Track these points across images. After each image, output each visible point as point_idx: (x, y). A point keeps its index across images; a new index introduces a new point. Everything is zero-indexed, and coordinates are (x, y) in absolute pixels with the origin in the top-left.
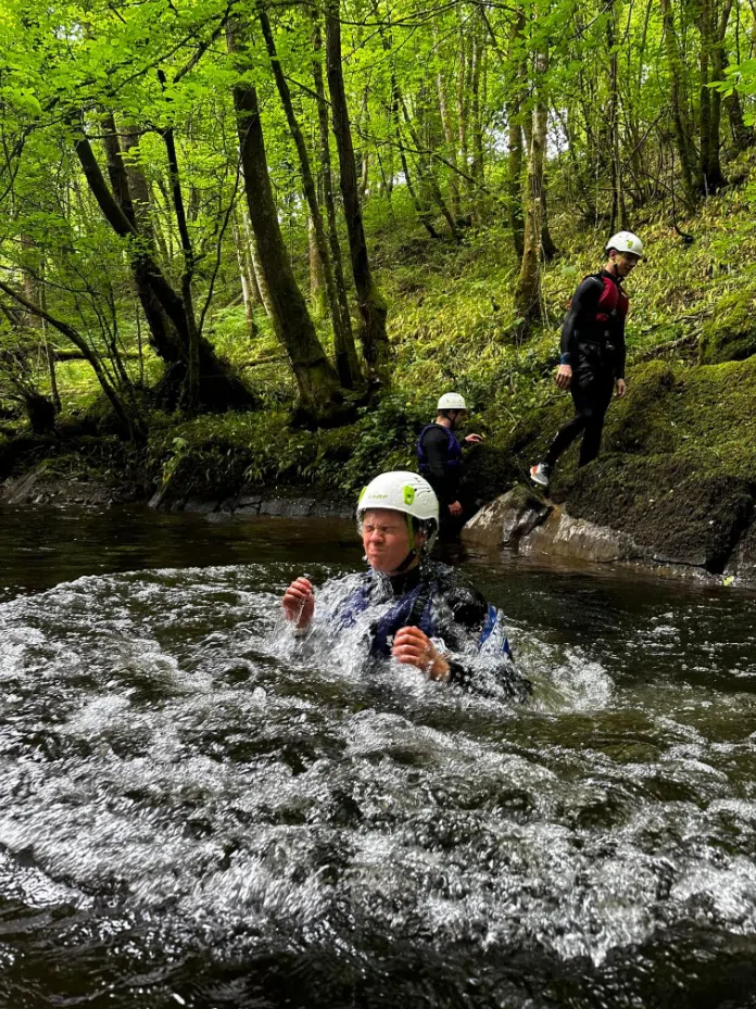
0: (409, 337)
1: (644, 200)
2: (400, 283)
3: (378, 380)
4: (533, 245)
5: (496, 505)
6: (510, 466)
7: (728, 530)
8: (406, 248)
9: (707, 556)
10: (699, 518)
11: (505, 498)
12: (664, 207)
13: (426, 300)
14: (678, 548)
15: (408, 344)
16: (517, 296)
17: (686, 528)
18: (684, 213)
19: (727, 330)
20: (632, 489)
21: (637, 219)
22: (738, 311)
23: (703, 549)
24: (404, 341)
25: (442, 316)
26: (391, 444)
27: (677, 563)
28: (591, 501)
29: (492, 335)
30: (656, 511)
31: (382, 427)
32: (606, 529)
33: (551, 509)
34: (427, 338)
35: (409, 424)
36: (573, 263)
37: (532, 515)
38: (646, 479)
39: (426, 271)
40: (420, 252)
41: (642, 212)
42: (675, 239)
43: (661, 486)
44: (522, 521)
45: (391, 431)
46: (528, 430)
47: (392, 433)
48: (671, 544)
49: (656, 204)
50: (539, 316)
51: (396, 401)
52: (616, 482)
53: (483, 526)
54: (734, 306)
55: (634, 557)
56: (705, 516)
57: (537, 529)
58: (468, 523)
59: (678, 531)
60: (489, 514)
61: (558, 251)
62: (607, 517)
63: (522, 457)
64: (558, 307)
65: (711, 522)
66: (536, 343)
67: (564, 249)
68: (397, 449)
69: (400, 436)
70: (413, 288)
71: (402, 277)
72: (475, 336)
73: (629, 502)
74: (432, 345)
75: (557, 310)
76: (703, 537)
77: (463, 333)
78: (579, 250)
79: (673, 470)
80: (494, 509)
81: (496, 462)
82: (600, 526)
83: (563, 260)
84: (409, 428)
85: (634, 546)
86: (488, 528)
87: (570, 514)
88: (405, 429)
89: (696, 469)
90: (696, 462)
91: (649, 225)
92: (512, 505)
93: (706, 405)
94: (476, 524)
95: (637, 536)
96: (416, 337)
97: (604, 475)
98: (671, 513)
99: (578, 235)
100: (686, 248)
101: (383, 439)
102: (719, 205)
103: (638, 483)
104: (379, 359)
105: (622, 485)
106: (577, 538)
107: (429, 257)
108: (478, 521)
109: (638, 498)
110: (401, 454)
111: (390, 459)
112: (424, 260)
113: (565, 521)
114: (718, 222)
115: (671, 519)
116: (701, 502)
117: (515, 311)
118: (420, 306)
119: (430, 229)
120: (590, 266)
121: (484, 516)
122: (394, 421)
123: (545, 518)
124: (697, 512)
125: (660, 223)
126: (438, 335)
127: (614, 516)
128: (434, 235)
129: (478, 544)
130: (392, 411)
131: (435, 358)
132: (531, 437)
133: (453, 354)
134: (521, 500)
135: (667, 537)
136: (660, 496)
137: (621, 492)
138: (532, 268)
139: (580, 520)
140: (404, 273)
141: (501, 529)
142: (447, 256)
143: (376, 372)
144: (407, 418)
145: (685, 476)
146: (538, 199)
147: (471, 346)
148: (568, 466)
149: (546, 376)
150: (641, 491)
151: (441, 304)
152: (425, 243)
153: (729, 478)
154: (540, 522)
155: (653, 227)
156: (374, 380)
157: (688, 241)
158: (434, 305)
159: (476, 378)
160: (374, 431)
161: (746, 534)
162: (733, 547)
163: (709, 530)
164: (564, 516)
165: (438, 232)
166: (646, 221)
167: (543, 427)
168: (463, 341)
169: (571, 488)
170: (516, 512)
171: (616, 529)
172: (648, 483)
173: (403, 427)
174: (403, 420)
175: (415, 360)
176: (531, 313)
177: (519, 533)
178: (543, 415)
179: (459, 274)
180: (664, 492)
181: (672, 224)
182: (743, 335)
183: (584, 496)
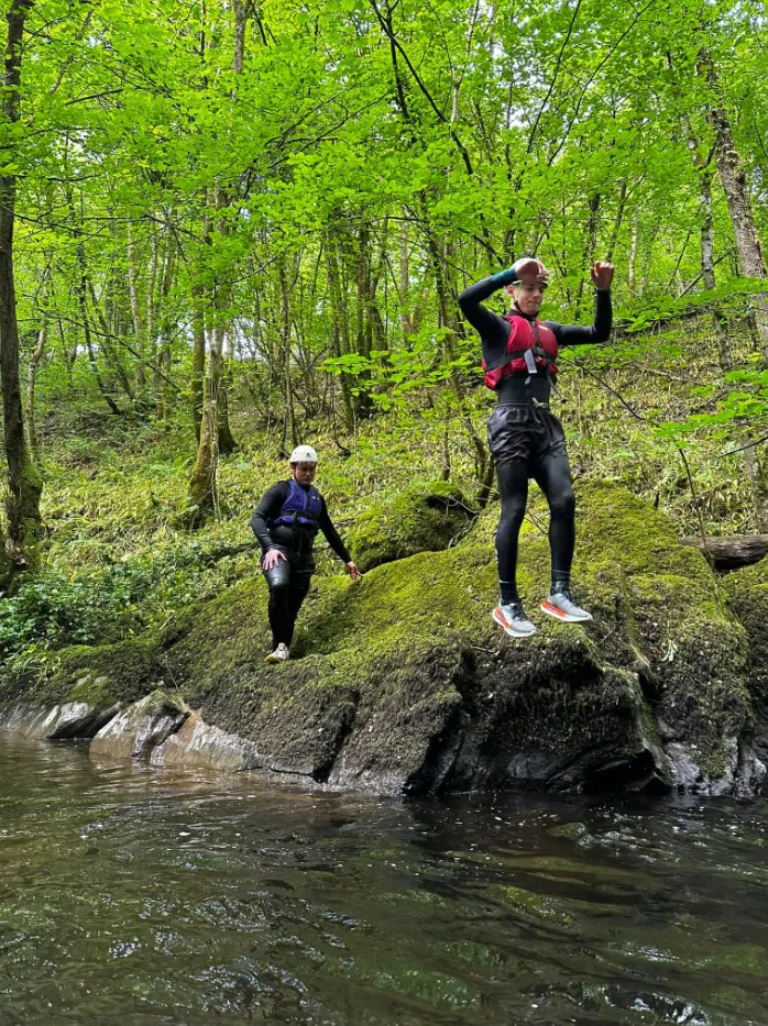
0: (74, 512)
1: (315, 413)
2: (73, 453)
3: (23, 561)
4: (208, 440)
5: (132, 711)
6: (158, 665)
7: (334, 736)
8: (84, 419)
9: (315, 765)
10: (311, 726)
11: (142, 703)
12: (330, 422)
13: (101, 474)
14: (291, 756)
15: (70, 520)
16: (192, 484)
17: (300, 736)
18: (344, 430)
19: (364, 539)
20: (260, 695)
21: (307, 428)
22: (373, 525)
23: (311, 758)
24: (67, 516)
25: (114, 493)
26: (28, 636)
27: (290, 773)
28: (223, 708)
29: (165, 518)
30: (277, 719)
31: (20, 616)
32: (234, 737)
33: (187, 715)
34: (94, 514)
35: (52, 614)
36: (250, 459)
37: (167, 723)
38: (272, 685)
39: (104, 445)
40: (99, 425)
41: (312, 422)
42: (335, 451)
43: (285, 692)
44: (156, 730)
45: (29, 621)
46: (180, 626)
47: (30, 623)
48: (287, 753)
49: (324, 418)
50: (212, 506)
51: (39, 588)
52: (247, 688)
53: (115, 735)
54: (370, 519)
55: (256, 767)
56: (316, 723)
57: (171, 737)
58: (100, 731)
59: (293, 739)
60: (124, 722)
61: (237, 445)
62: (236, 725)
63: (170, 655)
64: (232, 499)
65: (320, 730)
66: (209, 531)
67: (243, 445)
68: (35, 642)
69: (40, 627)
70: (87, 460)
71: (76, 447)
72: (147, 518)
73: (255, 709)
74: (100, 523)
75: (231, 502)
76: (312, 745)
77: (135, 514)
78: (257, 447)
79: (295, 678)
80: (129, 716)
81: (142, 661)
82: (229, 734)
83: (241, 454)
84: (51, 618)
85: (257, 755)
86: (120, 738)
87: (205, 720)
88: (48, 619)
89: (312, 677)
90: (313, 670)
91: (317, 435)
92: (149, 711)
93: (333, 612)
94: (108, 733)
95: (260, 744)
96: (82, 513)
97: (238, 681)
98: (289, 721)
99: (257, 434)
100: (345, 460)
101: (18, 631)
102: (371, 428)
103: (265, 690)
104: (27, 540)
105: (252, 691)
106: (207, 747)
107: (108, 431)
108: (111, 730)
109: (265, 704)
110: (39, 647)
111: (24, 653)
112: (104, 434)
113: (200, 728)
114: (371, 441)
115: (288, 727)
116: (313, 710)
117: (189, 498)
118: (94, 479)
119: (113, 405)
120: (265, 464)
121: (118, 723)
122: (35, 610)
123: (180, 725)
124: (309, 720)
125: (325, 435)
126: (107, 513)
127: (242, 724)
128: (116, 412)
129: (107, 757)
130: (33, 598)
131: (101, 537)
132: (182, 634)
133: (121, 534)
134: (158, 706)
135: (284, 745)
136: (283, 703)
137: (250, 699)
138: (206, 462)
139: (213, 727)
140: (78, 443)
141: (133, 739)
142: (127, 434)
143: (22, 552)
144: (51, 607)
145: (304, 683)
146: (214, 402)
147: (142, 528)
148: (214, 666)
149: (211, 566)
150: (268, 697)
151: (116, 481)
152: (105, 418)
153: (336, 687)
154: (176, 729)
155: (320, 438)
156: (19, 560)
157: (347, 454)
158: (108, 480)
159: (136, 565)
160: (8, 620)
161: (348, 740)
162: (337, 752)
163: (318, 738)
164: (200, 723)
165: (120, 408)
166: (315, 431)
167: (195, 623)
168: (133, 522)
169: (208, 692)
170: (151, 720)
171: (243, 737)
172: (273, 689)
173: (45, 616)
174: (45, 609)
175: (77, 538)
176: (205, 502)
177: (152, 742)
178: (196, 611)
179: (140, 452)
180: (286, 699)
181: (335, 438)
182: (376, 545)
183: (218, 702)
